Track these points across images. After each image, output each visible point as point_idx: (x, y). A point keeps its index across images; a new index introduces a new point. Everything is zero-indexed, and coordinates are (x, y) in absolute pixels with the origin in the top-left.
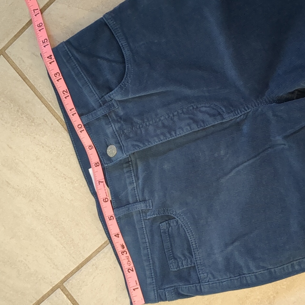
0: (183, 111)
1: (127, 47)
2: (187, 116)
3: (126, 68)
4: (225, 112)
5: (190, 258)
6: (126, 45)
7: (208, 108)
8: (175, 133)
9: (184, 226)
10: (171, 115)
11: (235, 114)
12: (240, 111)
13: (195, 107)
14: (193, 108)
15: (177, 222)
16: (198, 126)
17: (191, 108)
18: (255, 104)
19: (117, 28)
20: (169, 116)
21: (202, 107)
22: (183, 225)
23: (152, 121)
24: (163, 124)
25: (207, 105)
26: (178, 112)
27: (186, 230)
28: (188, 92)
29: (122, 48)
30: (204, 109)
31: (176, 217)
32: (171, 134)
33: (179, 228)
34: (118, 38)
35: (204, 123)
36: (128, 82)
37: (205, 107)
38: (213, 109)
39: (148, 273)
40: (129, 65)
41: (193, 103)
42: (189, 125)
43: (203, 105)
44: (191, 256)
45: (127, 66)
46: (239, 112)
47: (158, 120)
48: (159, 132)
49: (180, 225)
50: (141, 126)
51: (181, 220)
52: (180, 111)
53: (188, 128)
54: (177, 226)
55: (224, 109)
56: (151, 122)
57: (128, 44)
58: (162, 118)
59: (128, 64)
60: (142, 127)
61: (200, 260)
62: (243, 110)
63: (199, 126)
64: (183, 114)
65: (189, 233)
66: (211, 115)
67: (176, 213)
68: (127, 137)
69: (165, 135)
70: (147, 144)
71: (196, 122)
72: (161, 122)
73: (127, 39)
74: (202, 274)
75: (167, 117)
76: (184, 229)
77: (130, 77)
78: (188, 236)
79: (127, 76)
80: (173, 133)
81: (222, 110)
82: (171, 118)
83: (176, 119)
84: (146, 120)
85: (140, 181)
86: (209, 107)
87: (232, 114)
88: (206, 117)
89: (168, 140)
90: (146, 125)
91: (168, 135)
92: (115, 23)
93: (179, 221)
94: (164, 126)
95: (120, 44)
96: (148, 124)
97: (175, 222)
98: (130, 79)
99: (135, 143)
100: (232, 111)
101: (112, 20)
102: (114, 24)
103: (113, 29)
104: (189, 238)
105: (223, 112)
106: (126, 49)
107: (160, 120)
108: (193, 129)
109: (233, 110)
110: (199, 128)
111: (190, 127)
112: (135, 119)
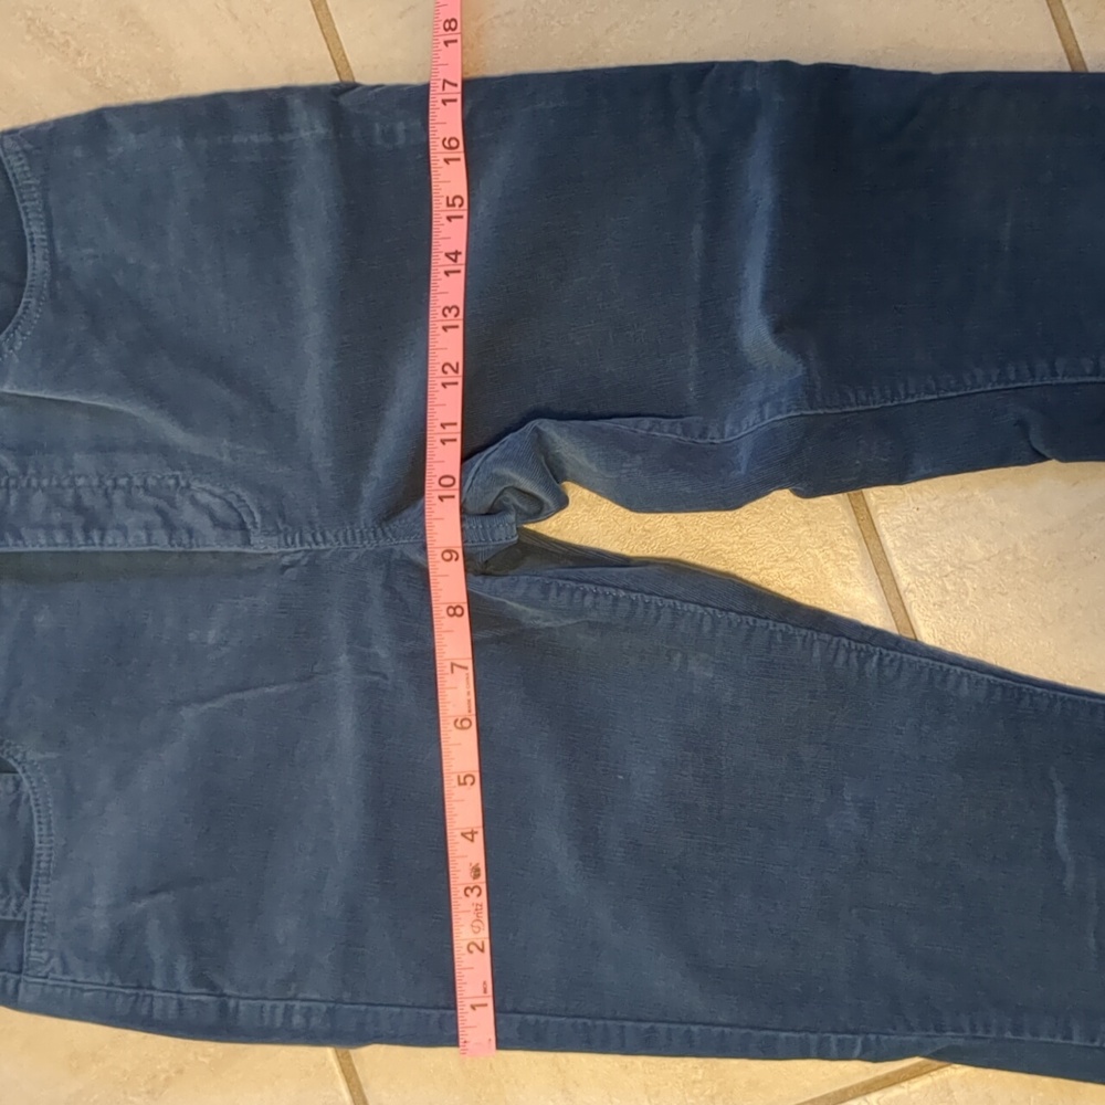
0: (145, 481)
1: (45, 247)
2: (151, 500)
3: (22, 305)
4: (259, 526)
5: (18, 895)
6: (43, 240)
7: (217, 500)
8: (102, 538)
9: (32, 802)
10: (109, 483)
11: (283, 543)
12: (301, 537)
13: (183, 483)
14: (177, 484)
15: (18, 784)
16: (170, 539)
17: (172, 482)
18: (345, 534)
19: (30, 186)
20: (101, 483)
21: (204, 490)
22: (32, 797)
23: (51, 481)
24: (78, 498)
25: (218, 491)
26: (130, 483)
27: (35, 815)
28: (175, 435)
29: (29, 244)
30: (204, 498)
31: (19, 770)
32: (88, 537)
33: (16, 803)
34: (27, 214)
35: (191, 537)
36: (11, 348)
37: (212, 494)
38: (230, 506)
40: (33, 301)
41: (182, 470)
42: (148, 528)
43: (208, 486)
44: (21, 890)
45: (24, 300)
46: (297, 540)
47: (66, 483)
48: (56, 517)
49: (24, 797)
50: (12, 482)
51: (31, 782)
52: (137, 482)
53: (143, 535)
54: (14, 797)
55: (258, 518)
56: (45, 482)
57: (51, 240)
58: (81, 482)
59: (31, 297)
60: (16, 487)
61: (45, 910)
62: (310, 539)
63: (174, 542)
64: (141, 491)
65: (42, 826)
66: (217, 523)
67: (24, 757)
69: (70, 535)
70: (11, 541)
71: (170, 526)
72: (71, 491)
73: (49, 226)
74: (36, 949)
75: (95, 482)
76: (30, 809)
77: (23, 335)
78: (36, 833)
79: (15, 328)
80: (96, 535)
81: (254, 518)
82: (106, 490)
83: (118, 497)
84: (31, 471)
86: (220, 497)
87: (275, 539)
88: (202, 523)
89: (75, 549)
90: (29, 485)
91: (79, 536)
92: (26, 168)
93: (26, 783)
94: (78, 507)
95: (27, 231)
96: (34, 482)
97: (11, 783)
98: (23, 341)
100: (279, 532)
101: (20, 159)
102: (25, 172)
103: (16, 182)
104: (37, 839)
105: (254, 524)
106: (39, 253)
107: (73, 484)
108: (156, 544)
109: (281, 528)
110: (172, 546)
111: (149, 536)
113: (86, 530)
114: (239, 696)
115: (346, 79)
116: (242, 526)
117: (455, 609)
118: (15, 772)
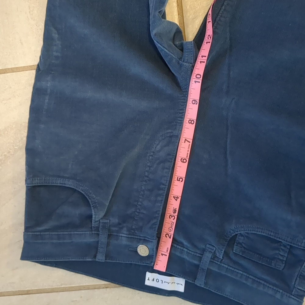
0: (149, 166)
1: (65, 180)
2: (155, 166)
3: (81, 192)
4: (172, 131)
5: (281, 245)
6: (63, 180)
7: (161, 143)
8: (163, 184)
9: (249, 232)
10: (146, 178)
11: (180, 124)
12: (179, 118)
13: (152, 154)
14: (152, 156)
15: (242, 235)
16: (170, 162)
17: (151, 157)
18: (182, 102)
19: (45, 179)
20: (146, 181)
21: (156, 148)
22: (247, 232)
23: (141, 198)
24: (149, 190)
25: (157, 143)
26: (147, 171)
27: (254, 232)
28: (135, 152)
29: (63, 185)
30: (159, 147)
31: (237, 233)
32: (162, 189)
33: (247, 237)
34: (53, 183)
35: (171, 155)
36: (94, 198)
37: (158, 145)
38: (163, 139)
39: (270, 292)
40: (81, 188)
41: (147, 153)
42: (164, 168)
43: (155, 146)
44: (279, 244)
45: (80, 191)
46: (180, 119)
47: (142, 193)
48: (153, 198)
49: (246, 234)
50: (138, 211)
51: (242, 230)
52: (147, 169)
53: (166, 170)
54: (245, 238)
55: (169, 131)
56: (141, 200)
57: (63, 177)
58: (143, 188)
59: (80, 188)
60: (140, 210)
61: (288, 237)
62: (181, 115)
63: (170, 161)
64: (151, 168)
65: (258, 231)
67: (233, 230)
68: (140, 229)
69: (160, 195)
70: (157, 215)
72: (146, 192)
73: (59, 177)
74: (301, 244)
75: (144, 183)
76: (251, 233)
77: (91, 194)
78: (260, 233)
79: (88, 195)
80: (162, 186)
81: (169, 132)
82: (148, 180)
83: (151, 176)
84: (136, 203)
85: (185, 243)
86: (159, 142)
87: (178, 126)
89: (165, 195)
90: (140, 205)
91: (161, 192)
92: (39, 179)
93: (242, 232)
94: (151, 191)
95: (59, 185)
96: (139, 203)
97: (240, 237)
98: (93, 194)
99: (150, 225)
100: (176, 125)
101: (35, 180)
102: (40, 179)
103: (42, 183)
104: (262, 234)
105: (171, 132)
106: (66, 182)
107: (143, 191)
108: (170, 167)
109: (175, 124)
110: (172, 162)
111: (167, 168)
112: (130, 212)
113: (160, 189)
114: (228, 152)
115: (36, 68)
116: (171, 137)
117: (191, 121)
118: (237, 235)
